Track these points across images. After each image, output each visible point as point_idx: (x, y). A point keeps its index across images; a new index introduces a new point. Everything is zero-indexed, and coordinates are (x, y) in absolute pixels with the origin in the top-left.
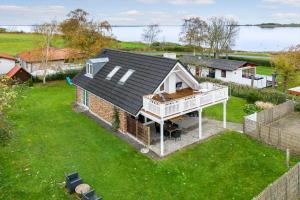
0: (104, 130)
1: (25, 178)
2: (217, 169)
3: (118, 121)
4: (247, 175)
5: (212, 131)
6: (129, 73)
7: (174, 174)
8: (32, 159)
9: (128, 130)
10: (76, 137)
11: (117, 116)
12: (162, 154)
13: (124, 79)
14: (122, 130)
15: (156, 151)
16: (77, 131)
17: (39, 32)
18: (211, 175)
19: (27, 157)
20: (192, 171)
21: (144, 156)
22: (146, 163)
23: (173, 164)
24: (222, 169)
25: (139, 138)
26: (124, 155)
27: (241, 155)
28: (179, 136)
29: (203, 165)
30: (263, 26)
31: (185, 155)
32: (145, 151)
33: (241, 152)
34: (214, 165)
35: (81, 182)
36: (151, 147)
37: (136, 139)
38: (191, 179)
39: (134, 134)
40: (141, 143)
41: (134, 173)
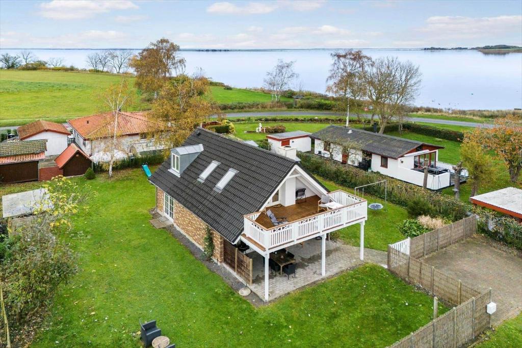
0: (192, 258)
1: (91, 325)
2: (336, 321)
3: (211, 245)
4: (374, 331)
5: (342, 264)
6: (230, 174)
7: (279, 327)
8: (98, 299)
9: (225, 261)
10: (155, 267)
11: (210, 239)
12: (267, 298)
13: (222, 184)
14: (217, 259)
15: (259, 294)
16: (156, 259)
17: (100, 68)
18: (327, 329)
19: (91, 295)
20: (302, 324)
21: (242, 300)
22: (243, 311)
23: (280, 312)
24: (343, 323)
25: (238, 272)
26: (216, 297)
27: (375, 303)
28: (293, 272)
29: (319, 315)
30: (487, 50)
31: (298, 300)
32: (244, 292)
33: (376, 298)
34: (334, 316)
35: (159, 334)
36: (253, 287)
37: (234, 274)
38: (300, 335)
39: (232, 266)
40: (241, 279)
41: (227, 323)
